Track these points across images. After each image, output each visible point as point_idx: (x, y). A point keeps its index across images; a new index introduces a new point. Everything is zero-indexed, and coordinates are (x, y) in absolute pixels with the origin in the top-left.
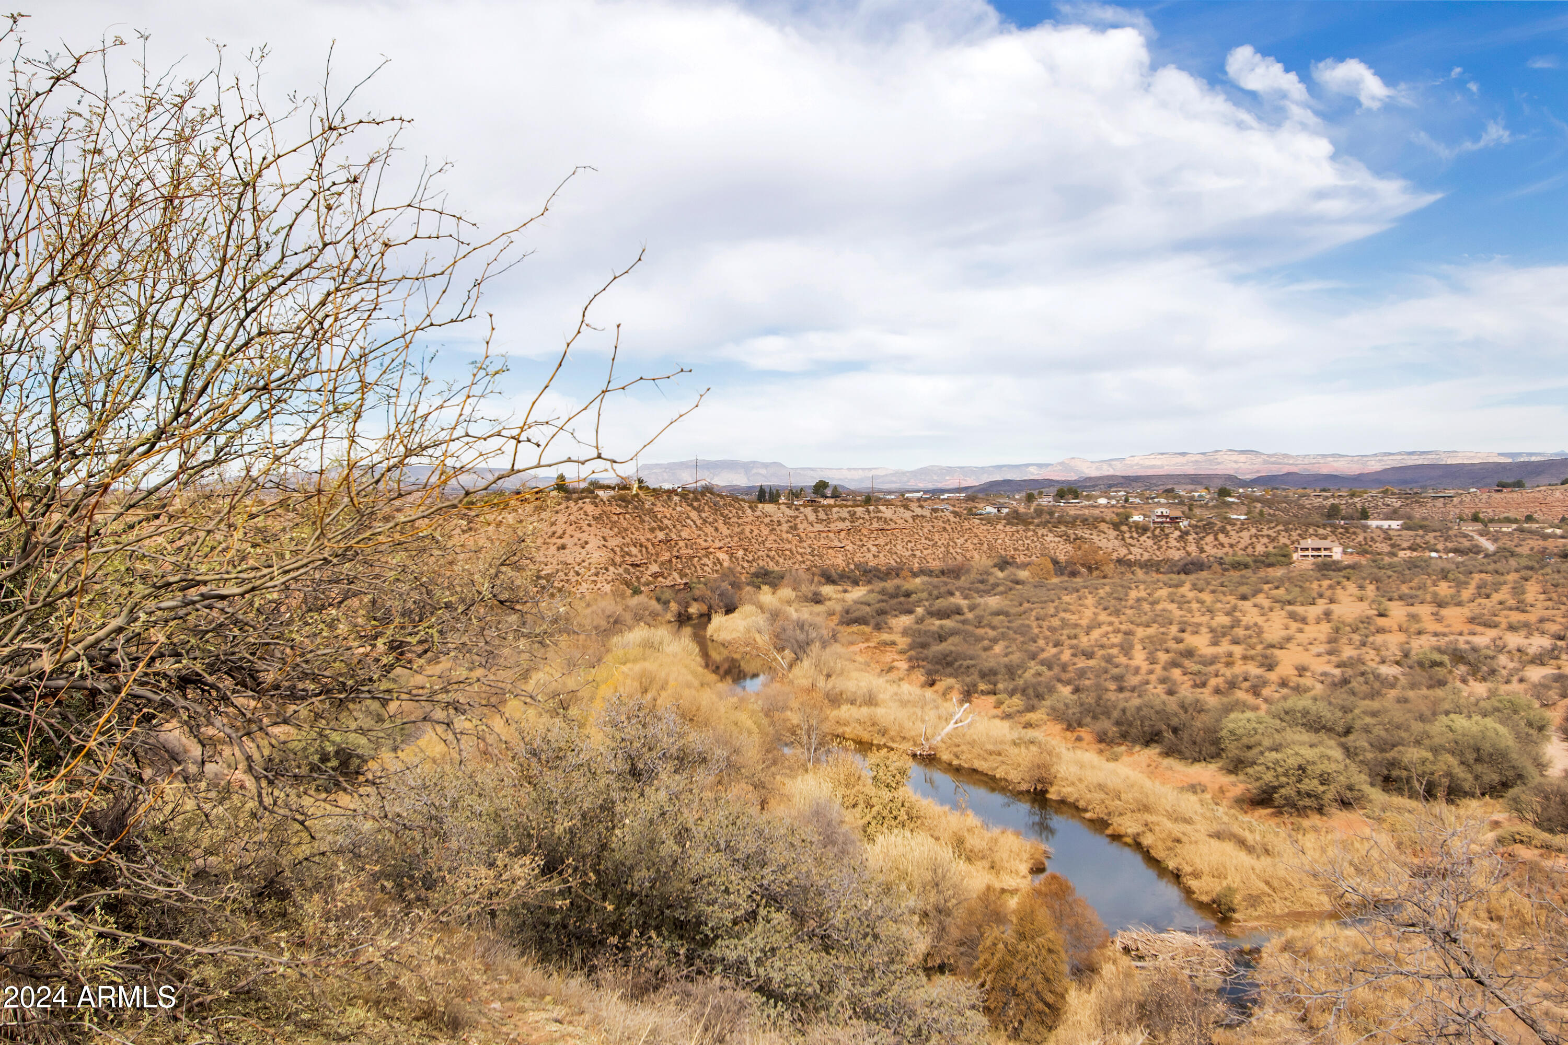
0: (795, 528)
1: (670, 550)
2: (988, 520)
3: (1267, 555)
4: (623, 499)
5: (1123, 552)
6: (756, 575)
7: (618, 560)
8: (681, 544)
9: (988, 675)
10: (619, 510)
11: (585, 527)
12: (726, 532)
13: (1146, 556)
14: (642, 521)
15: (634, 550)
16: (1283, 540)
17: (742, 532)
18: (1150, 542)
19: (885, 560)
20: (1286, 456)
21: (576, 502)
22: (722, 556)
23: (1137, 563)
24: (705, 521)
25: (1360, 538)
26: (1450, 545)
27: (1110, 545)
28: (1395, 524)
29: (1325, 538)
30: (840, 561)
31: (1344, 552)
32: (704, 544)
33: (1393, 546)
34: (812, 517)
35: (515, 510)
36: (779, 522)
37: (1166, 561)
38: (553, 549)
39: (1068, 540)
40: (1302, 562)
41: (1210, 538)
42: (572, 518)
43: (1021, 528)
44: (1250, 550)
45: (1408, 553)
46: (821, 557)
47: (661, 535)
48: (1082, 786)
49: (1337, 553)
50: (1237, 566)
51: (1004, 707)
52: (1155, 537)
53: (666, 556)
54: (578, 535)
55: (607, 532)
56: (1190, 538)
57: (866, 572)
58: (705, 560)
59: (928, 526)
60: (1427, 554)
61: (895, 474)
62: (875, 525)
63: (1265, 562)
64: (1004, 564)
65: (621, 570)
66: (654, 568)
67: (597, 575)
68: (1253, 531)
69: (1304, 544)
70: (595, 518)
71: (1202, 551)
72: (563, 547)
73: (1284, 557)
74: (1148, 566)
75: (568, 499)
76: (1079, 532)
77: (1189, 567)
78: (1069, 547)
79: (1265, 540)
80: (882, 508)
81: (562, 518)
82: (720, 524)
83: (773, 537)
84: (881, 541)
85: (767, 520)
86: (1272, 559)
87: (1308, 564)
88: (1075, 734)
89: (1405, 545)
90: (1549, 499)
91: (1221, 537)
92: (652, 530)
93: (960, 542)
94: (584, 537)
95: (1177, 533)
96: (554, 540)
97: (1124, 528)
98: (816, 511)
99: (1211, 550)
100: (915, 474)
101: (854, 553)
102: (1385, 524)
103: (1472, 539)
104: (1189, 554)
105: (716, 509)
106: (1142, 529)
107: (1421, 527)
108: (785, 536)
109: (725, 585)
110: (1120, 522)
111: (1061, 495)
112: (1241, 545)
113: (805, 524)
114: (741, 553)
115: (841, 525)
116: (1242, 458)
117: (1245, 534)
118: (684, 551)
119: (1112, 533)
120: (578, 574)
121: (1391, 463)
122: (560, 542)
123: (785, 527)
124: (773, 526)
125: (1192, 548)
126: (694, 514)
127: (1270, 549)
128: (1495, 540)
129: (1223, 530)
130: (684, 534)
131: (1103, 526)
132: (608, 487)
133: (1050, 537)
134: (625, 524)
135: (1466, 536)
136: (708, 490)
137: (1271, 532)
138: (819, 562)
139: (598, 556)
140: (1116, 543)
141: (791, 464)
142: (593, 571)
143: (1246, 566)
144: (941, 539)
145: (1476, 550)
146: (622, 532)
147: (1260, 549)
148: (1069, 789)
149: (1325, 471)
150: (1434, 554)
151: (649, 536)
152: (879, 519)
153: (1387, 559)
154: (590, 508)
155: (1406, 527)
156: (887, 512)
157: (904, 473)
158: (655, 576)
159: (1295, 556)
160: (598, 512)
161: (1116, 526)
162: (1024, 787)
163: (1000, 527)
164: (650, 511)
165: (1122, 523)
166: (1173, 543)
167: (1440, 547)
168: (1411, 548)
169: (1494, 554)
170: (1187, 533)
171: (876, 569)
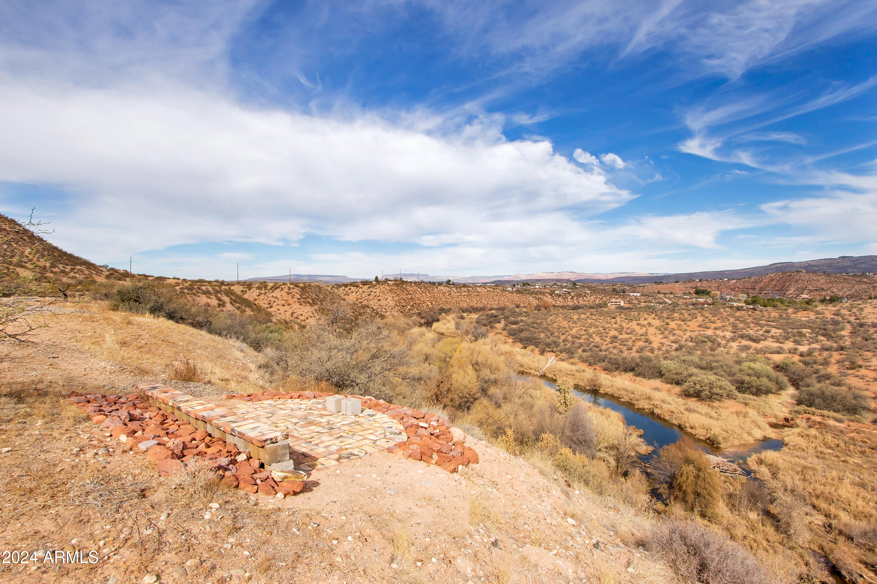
0: (450, 294)
1: (413, 301)
2: (512, 292)
3: (600, 304)
4: (397, 284)
5: (554, 303)
6: (440, 310)
7: (398, 304)
8: (416, 299)
9: (548, 345)
10: (396, 288)
11: (386, 294)
12: (429, 296)
13: (561, 304)
14: (403, 292)
15: (402, 301)
16: (604, 299)
17: (434, 296)
18: (562, 300)
19: (479, 305)
20: (584, 273)
21: (382, 285)
22: (429, 303)
23: (559, 306)
24: (422, 292)
25: (628, 299)
26: (657, 301)
27: (550, 300)
28: (638, 294)
29: (617, 299)
30: (465, 305)
31: (624, 303)
32: (423, 300)
33: (639, 301)
34: (456, 291)
35: (361, 288)
36: (445, 293)
37: (568, 306)
38: (376, 301)
39: (536, 299)
40: (612, 307)
41: (581, 298)
42: (382, 290)
43: (521, 295)
44: (594, 302)
45: (644, 304)
46: (459, 304)
47: (410, 296)
48: (614, 388)
49: (622, 304)
50: (591, 307)
51: (560, 357)
52: (563, 298)
53: (412, 303)
54: (384, 296)
55: (393, 295)
56: (575, 298)
57: (474, 309)
58: (423, 305)
59: (492, 294)
60: (650, 304)
61: (464, 278)
62: (476, 294)
63: (599, 306)
64: (518, 306)
65: (399, 308)
66: (409, 307)
67: (392, 309)
68: (595, 296)
69: (611, 300)
70: (389, 291)
71: (579, 302)
72: (380, 300)
73: (605, 305)
74: (563, 307)
75: (379, 284)
76: (540, 297)
77: (575, 308)
78: (537, 301)
79: (599, 299)
80: (477, 288)
81: (378, 290)
82: (427, 293)
83: (444, 297)
84: (478, 299)
85: (442, 292)
86: (602, 305)
87: (613, 307)
88: (593, 368)
89: (643, 301)
90: (675, 287)
91: (584, 298)
92: (407, 295)
93: (502, 299)
94: (386, 297)
95: (570, 297)
96: (376, 298)
97: (553, 295)
98: (457, 289)
99: (581, 302)
100: (470, 278)
101: (469, 303)
102: (635, 294)
103: (663, 299)
104: (575, 304)
105: (425, 288)
106: (560, 296)
107: (647, 295)
108: (447, 297)
109: (432, 313)
110: (552, 293)
111: (524, 285)
112: (591, 301)
113: (454, 293)
114: (434, 302)
115: (465, 294)
116: (571, 274)
117: (592, 297)
118: (417, 302)
119: (550, 297)
120: (385, 309)
121: (616, 276)
122: (378, 298)
123: (447, 294)
124: (444, 293)
125: (576, 302)
126: (419, 290)
127: (601, 302)
128: (670, 300)
129: (585, 296)
130: (417, 296)
131: (547, 294)
132: (391, 281)
133: (531, 298)
134: (398, 293)
135: (661, 298)
136: (422, 282)
137: (600, 297)
138: (459, 306)
139: (392, 303)
140: (552, 300)
141: (431, 275)
142: (390, 308)
143: (594, 308)
144: (497, 298)
145: (665, 303)
146: (398, 295)
147: (597, 302)
148: (609, 389)
149: (596, 278)
150: (652, 304)
151: (406, 296)
152: (477, 292)
153: (638, 306)
154: (387, 287)
155: (642, 295)
156: (479, 289)
157: (466, 278)
158: (409, 310)
159: (609, 304)
160: (390, 288)
161: (551, 295)
162: (588, 388)
163: (515, 294)
164: (406, 288)
165: (552, 294)
166: (569, 300)
167: (654, 302)
168: (645, 302)
169: (671, 304)
170: (574, 297)
171: (476, 308)
